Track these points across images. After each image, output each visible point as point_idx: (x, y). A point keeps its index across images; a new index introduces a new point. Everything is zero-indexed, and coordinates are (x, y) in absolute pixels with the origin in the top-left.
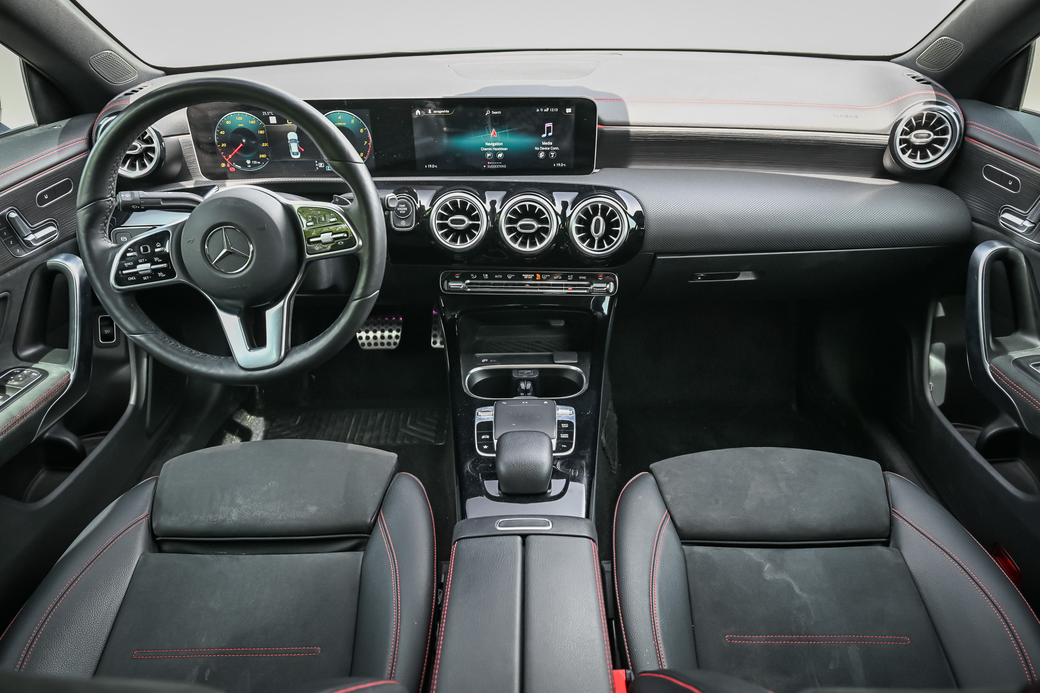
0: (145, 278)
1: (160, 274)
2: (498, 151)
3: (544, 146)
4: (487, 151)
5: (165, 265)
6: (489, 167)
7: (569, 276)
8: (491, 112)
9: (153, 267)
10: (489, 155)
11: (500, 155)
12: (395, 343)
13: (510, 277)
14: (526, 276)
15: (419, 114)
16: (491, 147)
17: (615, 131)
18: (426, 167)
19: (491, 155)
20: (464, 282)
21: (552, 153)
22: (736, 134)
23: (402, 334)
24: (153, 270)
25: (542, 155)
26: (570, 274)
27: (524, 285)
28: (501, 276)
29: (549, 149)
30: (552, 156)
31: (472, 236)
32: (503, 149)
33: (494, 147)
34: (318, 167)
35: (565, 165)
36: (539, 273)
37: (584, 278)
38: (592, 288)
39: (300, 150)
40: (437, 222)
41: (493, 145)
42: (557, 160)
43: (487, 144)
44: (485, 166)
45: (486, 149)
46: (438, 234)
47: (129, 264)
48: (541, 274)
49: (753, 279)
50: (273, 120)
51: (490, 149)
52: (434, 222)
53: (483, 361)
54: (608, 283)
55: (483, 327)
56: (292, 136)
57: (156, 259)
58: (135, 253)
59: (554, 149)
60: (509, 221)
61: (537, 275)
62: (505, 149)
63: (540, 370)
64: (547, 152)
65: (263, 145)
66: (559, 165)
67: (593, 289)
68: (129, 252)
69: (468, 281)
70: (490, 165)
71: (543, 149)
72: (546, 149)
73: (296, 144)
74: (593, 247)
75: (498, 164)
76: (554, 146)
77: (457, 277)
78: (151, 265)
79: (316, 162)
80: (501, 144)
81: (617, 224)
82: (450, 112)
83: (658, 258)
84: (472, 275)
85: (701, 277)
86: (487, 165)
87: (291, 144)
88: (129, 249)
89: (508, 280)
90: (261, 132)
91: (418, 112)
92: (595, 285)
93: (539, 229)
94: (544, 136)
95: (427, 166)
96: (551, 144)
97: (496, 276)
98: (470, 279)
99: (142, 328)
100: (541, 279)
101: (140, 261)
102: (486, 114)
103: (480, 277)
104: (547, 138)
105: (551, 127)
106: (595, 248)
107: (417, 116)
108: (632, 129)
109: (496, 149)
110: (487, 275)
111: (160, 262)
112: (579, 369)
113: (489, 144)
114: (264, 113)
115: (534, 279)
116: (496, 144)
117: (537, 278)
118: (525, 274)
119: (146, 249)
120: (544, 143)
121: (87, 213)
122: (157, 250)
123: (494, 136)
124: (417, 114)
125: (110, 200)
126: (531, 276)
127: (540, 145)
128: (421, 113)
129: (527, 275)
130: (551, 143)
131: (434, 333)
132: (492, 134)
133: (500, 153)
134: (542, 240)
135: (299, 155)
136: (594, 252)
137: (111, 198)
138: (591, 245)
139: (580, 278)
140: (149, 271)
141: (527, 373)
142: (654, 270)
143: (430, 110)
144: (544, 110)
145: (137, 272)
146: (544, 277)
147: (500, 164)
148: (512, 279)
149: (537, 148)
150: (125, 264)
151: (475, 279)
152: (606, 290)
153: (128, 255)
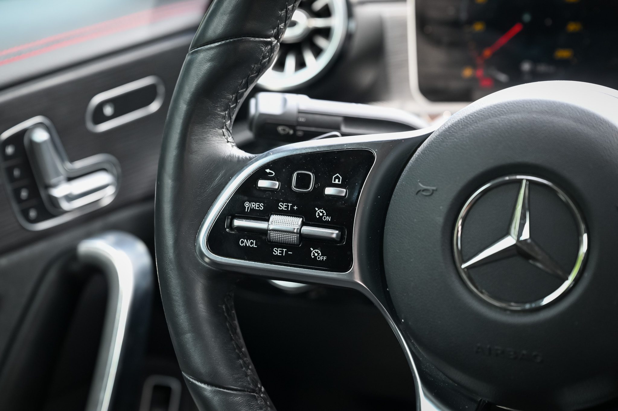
0: (277, 252)
1: (316, 253)
5: (334, 233)
9: (307, 229)
24: (302, 237)
47: (255, 206)
57: (319, 212)
58: (276, 185)
68: (266, 177)
78: (303, 224)
88: (268, 171)
99: (223, 370)
101: (282, 206)
111: (327, 222)
119: (303, 181)
121: (211, 60)
122: (329, 191)
125: (270, 43)
137: (273, 39)
140: (294, 238)
145: (264, 232)
150: (247, 204)
153: (263, 183)
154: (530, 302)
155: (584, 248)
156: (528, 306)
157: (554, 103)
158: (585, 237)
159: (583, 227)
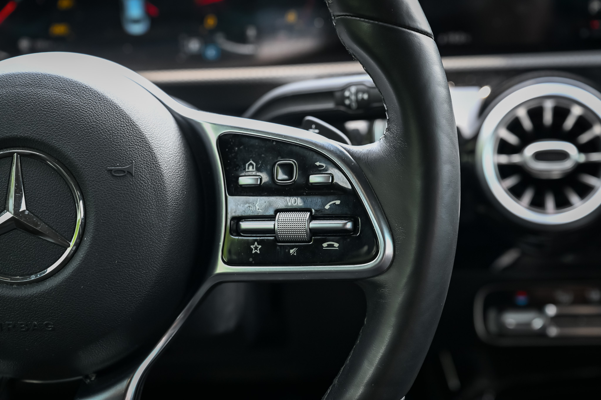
44: (585, 32)
86: (589, 29)
135: (147, 24)
154: (35, 273)
155: (80, 215)
156: (33, 277)
157: (37, 75)
158: (81, 203)
159: (78, 194)
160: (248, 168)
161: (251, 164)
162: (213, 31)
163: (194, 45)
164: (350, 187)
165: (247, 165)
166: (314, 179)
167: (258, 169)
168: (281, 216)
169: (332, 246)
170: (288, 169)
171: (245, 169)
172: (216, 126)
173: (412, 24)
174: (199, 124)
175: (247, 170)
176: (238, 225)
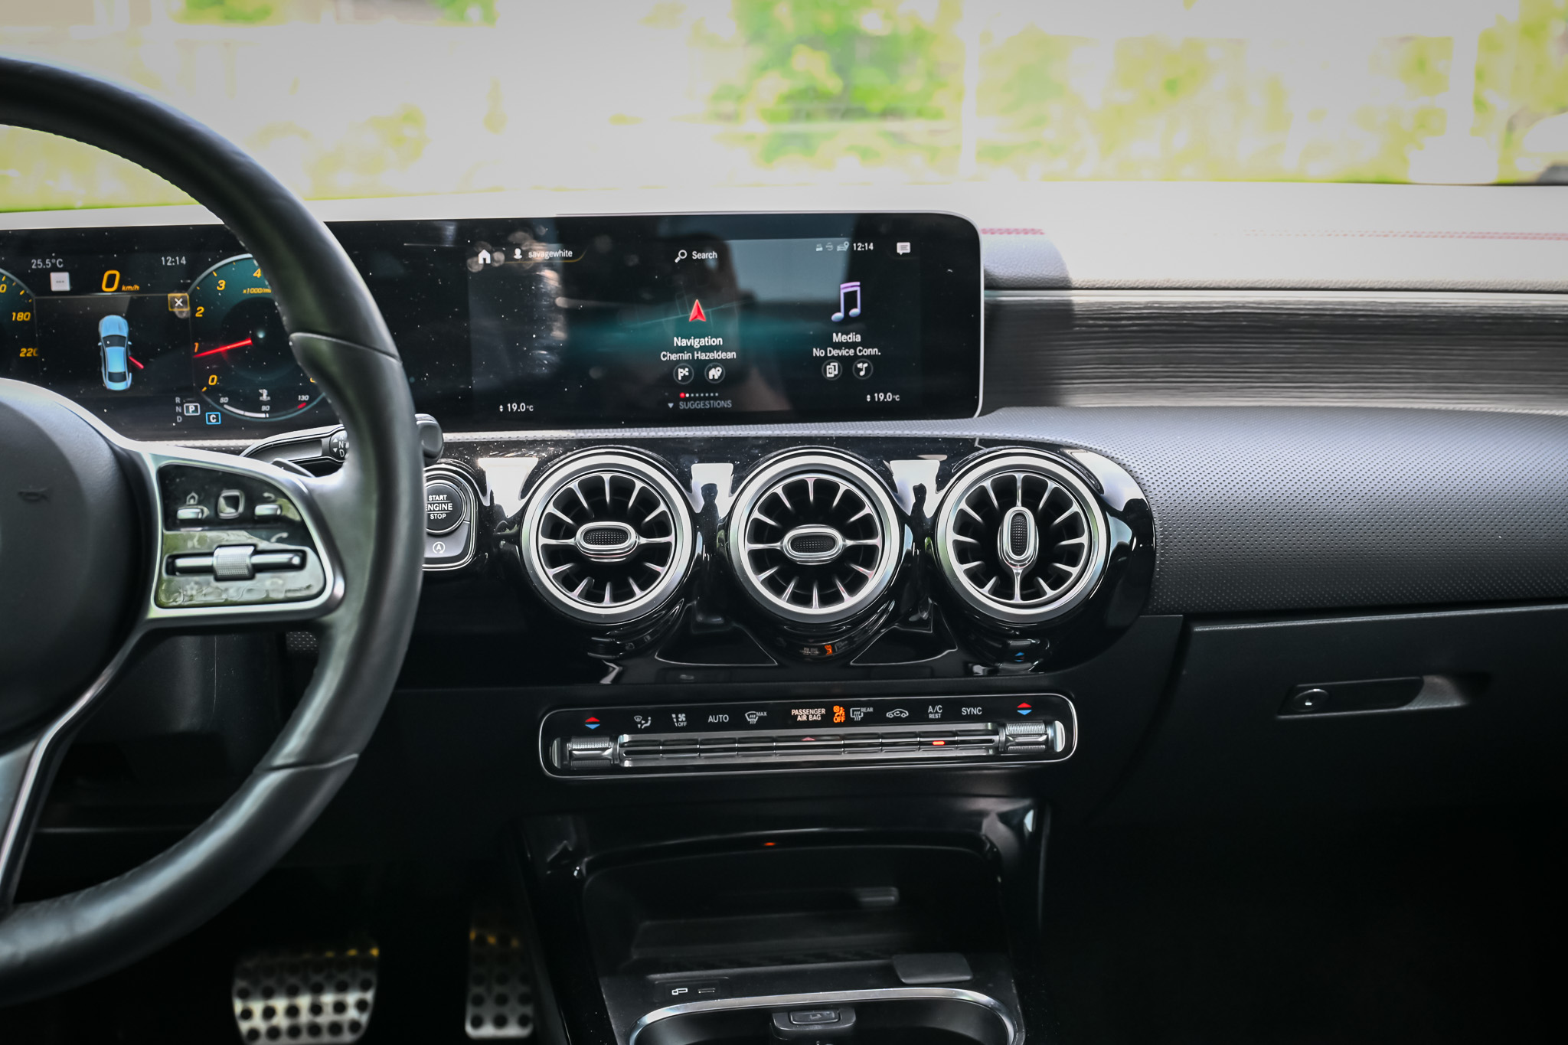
2: (710, 361)
3: (839, 346)
4: (678, 362)
6: (682, 405)
7: (930, 709)
8: (690, 255)
10: (682, 372)
11: (715, 373)
12: (354, 1026)
13: (752, 720)
14: (802, 715)
15: (488, 261)
16: (690, 349)
17: (1031, 304)
18: (501, 408)
19: (689, 372)
20: (614, 739)
21: (860, 366)
22: (1355, 304)
23: (377, 997)
25: (832, 371)
26: (934, 703)
27: (799, 738)
28: (725, 718)
29: (851, 352)
30: (862, 373)
31: (648, 580)
32: (721, 355)
33: (697, 350)
34: (182, 414)
35: (897, 398)
36: (840, 704)
37: (976, 711)
38: (1003, 738)
39: (131, 367)
40: (543, 541)
41: (696, 343)
42: (875, 382)
43: (678, 342)
44: (671, 405)
45: (674, 357)
46: (546, 576)
48: (846, 707)
49: (1456, 703)
50: (60, 282)
51: (687, 356)
52: (532, 542)
53: (676, 992)
54: (1049, 723)
55: (648, 923)
56: (113, 325)
59: (867, 352)
60: (758, 532)
61: (836, 709)
62: (730, 355)
63: (860, 1007)
64: (846, 363)
65: (22, 355)
66: (882, 396)
67: (1007, 740)
69: (626, 738)
70: (687, 400)
71: (835, 352)
72: (844, 352)
73: (122, 349)
74: (1011, 597)
75: (710, 398)
76: (865, 344)
77: (593, 727)
79: (178, 400)
80: (719, 341)
81: (1073, 527)
82: (575, 256)
83: (1197, 629)
84: (638, 719)
85: (1312, 697)
86: (676, 401)
87: (108, 350)
89: (749, 727)
90: (22, 316)
91: (484, 256)
92: (1011, 729)
93: (848, 551)
94: (838, 316)
95: (506, 408)
96: (858, 338)
97: (711, 719)
98: (632, 729)
100: (849, 722)
102: (677, 261)
103: (663, 724)
104: (846, 325)
105: (856, 292)
106: (1017, 599)
107: (480, 268)
108: (1078, 298)
109: (703, 356)
110: (682, 717)
112: (983, 998)
113: (684, 342)
114: (37, 263)
115: (827, 721)
116: (704, 342)
117: (837, 720)
118: (799, 707)
120: (837, 338)
123: (699, 319)
124: (481, 261)
126: (816, 714)
127: (826, 342)
128: (492, 259)
129: (805, 712)
130: (859, 336)
131: (476, 990)
132: (693, 313)
133: (715, 367)
134: (856, 583)
135: (129, 381)
136: (1013, 609)
138: (1003, 591)
139: (965, 711)
141: (820, 1020)
142: (1184, 672)
143: (518, 252)
144: (835, 248)
146: (857, 715)
147: (715, 398)
148: (761, 724)
149: (818, 352)
151: (647, 731)
152: (1046, 742)
160: (189, 501)
161: (193, 497)
162: (214, 392)
163: (191, 409)
164: (298, 518)
165: (188, 498)
166: (262, 510)
167: (200, 503)
168: (218, 552)
169: (276, 583)
170: (233, 502)
171: (185, 502)
172: (156, 457)
173: (378, 347)
174: (138, 455)
175: (187, 503)
176: (173, 563)
